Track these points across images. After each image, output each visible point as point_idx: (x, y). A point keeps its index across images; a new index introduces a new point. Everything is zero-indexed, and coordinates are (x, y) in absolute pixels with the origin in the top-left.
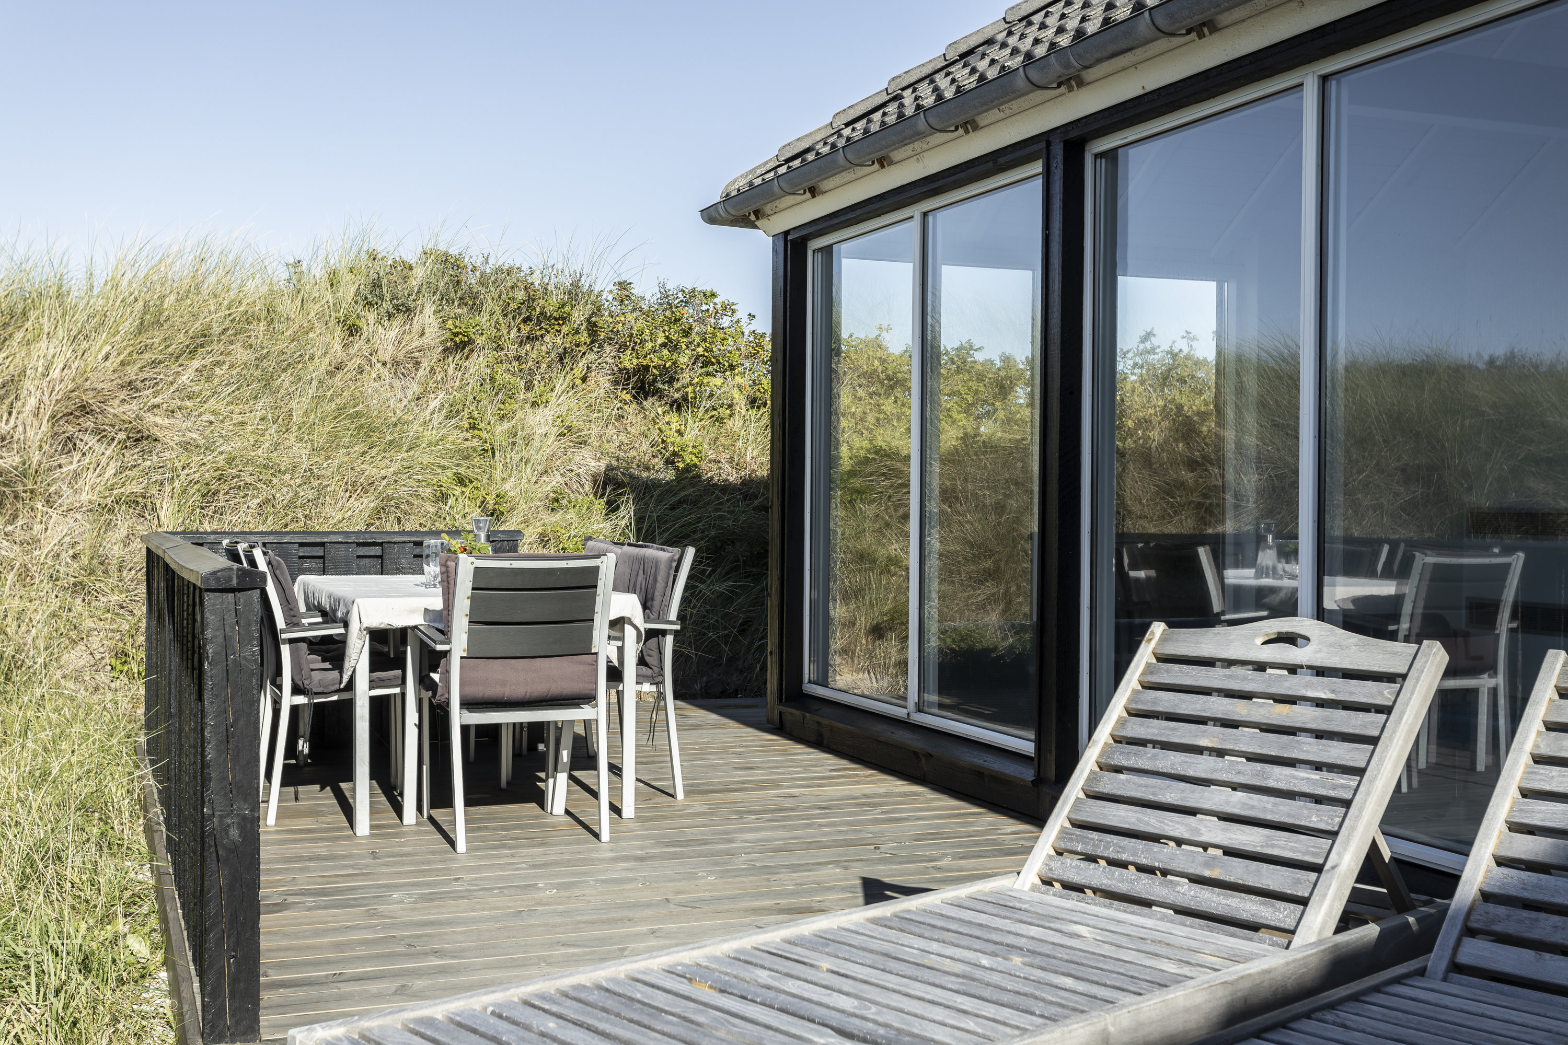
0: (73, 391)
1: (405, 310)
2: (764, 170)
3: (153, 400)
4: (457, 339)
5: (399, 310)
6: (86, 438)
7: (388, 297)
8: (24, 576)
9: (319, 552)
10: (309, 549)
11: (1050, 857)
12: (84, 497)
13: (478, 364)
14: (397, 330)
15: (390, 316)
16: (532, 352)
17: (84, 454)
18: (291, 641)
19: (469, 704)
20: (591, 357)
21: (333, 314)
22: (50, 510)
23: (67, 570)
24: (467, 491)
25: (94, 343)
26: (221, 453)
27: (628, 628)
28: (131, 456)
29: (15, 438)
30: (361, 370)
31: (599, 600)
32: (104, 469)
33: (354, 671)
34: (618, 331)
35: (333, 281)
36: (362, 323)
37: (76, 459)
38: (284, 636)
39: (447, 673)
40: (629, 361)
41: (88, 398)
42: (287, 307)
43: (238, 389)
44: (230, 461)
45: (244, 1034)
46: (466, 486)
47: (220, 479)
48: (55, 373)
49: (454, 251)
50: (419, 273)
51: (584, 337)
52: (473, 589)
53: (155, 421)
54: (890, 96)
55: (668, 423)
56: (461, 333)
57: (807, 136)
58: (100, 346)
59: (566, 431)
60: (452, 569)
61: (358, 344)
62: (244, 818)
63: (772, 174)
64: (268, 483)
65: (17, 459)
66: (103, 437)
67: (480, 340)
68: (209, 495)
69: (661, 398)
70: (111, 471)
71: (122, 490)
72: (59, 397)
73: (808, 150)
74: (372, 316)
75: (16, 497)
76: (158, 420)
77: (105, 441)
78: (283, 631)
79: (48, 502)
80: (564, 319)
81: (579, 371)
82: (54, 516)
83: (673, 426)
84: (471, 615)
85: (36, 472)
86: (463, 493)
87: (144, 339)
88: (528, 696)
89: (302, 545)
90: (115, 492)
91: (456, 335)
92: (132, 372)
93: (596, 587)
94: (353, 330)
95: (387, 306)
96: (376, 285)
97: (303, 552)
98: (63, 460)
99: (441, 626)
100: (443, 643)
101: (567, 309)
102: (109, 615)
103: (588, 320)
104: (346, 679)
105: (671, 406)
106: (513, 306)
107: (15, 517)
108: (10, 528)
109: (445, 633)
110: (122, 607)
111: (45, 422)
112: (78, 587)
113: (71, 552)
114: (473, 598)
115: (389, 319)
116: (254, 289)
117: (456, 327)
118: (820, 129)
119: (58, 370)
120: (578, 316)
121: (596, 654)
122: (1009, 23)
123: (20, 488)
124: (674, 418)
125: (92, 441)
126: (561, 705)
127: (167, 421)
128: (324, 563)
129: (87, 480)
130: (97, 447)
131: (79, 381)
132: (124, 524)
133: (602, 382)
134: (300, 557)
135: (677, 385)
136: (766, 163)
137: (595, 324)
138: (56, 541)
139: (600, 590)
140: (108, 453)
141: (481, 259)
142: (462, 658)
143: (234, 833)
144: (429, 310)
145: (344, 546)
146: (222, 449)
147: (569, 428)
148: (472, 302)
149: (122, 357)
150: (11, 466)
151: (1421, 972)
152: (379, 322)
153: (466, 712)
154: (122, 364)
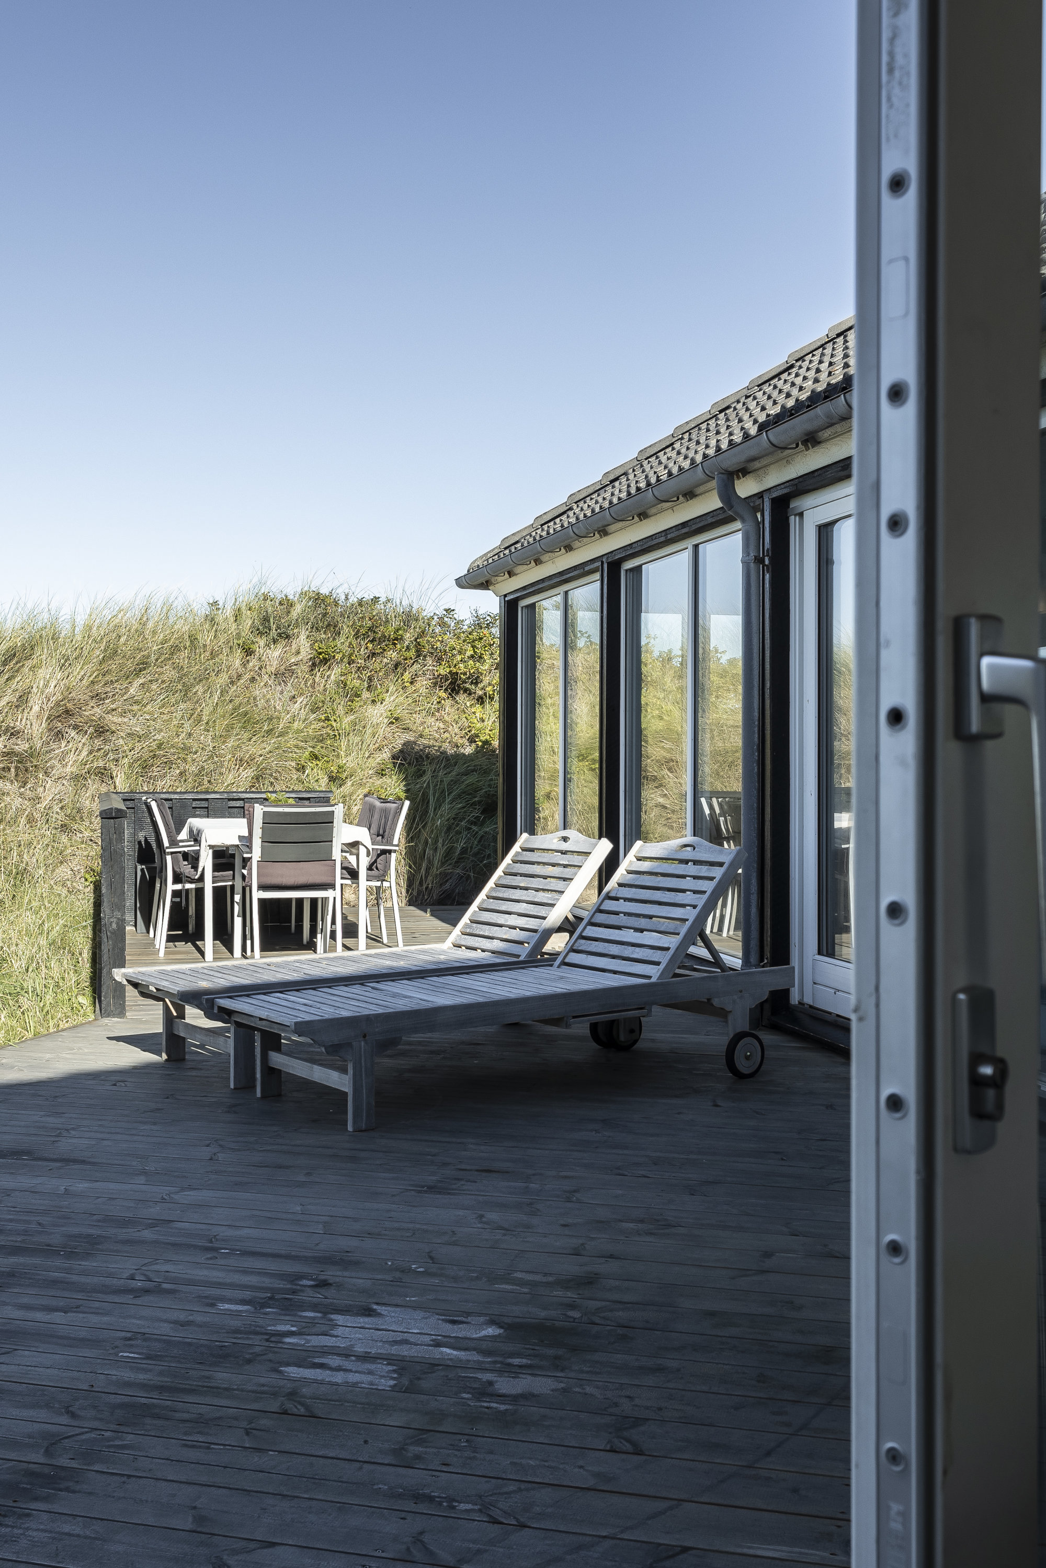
0: (62, 701)
1: (285, 636)
2: (492, 554)
3: (112, 706)
4: (321, 656)
5: (281, 636)
6: (69, 731)
7: (274, 627)
8: (31, 820)
9: (204, 804)
10: (199, 802)
11: (458, 936)
12: (68, 769)
13: (335, 673)
14: (280, 650)
15: (275, 641)
16: (375, 664)
17: (68, 742)
18: (172, 853)
19: (262, 887)
20: (416, 666)
21: (235, 641)
22: (47, 779)
23: (57, 816)
24: (320, 764)
25: (75, 669)
26: (154, 740)
27: (361, 847)
28: (98, 742)
29: (26, 732)
30: (253, 680)
31: (335, 830)
32: (80, 751)
33: (204, 869)
34: (437, 648)
35: (237, 616)
36: (253, 647)
37: (63, 745)
38: (167, 850)
39: (250, 870)
40: (443, 671)
41: (70, 706)
42: (206, 638)
43: (167, 697)
44: (159, 747)
45: (119, 1014)
46: (319, 760)
47: (154, 758)
48: (50, 690)
49: (324, 591)
50: (297, 610)
51: (412, 653)
52: (263, 823)
53: (113, 720)
54: (568, 507)
55: (474, 713)
56: (323, 652)
57: (518, 532)
58: (77, 671)
59: (394, 721)
60: (252, 812)
61: (253, 663)
62: (118, 919)
63: (497, 556)
64: (185, 760)
65: (27, 745)
66: (80, 731)
67: (338, 656)
68: (145, 767)
69: (470, 694)
70: (85, 753)
71: (92, 765)
72: (52, 705)
73: (517, 542)
74: (262, 642)
75: (26, 770)
76: (115, 719)
77: (82, 733)
78: (167, 848)
79: (46, 773)
80: (399, 639)
81: (407, 676)
82: (49, 781)
83: (477, 715)
84: (262, 838)
85: (39, 754)
86: (317, 765)
87: (105, 667)
88: (296, 883)
89: (194, 800)
90: (87, 766)
91: (320, 653)
92: (98, 688)
93: (332, 822)
94: (249, 652)
95: (274, 633)
96: (266, 619)
97: (195, 804)
98: (53, 746)
99: (248, 844)
100: (247, 853)
101: (400, 632)
102: (83, 846)
103: (416, 640)
104: (199, 873)
105: (478, 700)
106: (363, 631)
107: (25, 783)
108: (23, 790)
109: (250, 848)
110: (91, 840)
111: (44, 721)
112: (64, 827)
113: (60, 805)
114: (263, 828)
115: (274, 644)
116: (183, 628)
117: (320, 648)
118: (526, 528)
119: (52, 687)
120: (408, 637)
121: (335, 860)
122: (639, 461)
123: (29, 764)
124: (478, 708)
125: (73, 733)
126: (316, 889)
127: (120, 719)
128: (208, 811)
129: (70, 758)
130: (76, 737)
131: (66, 694)
132: (94, 786)
133: (423, 684)
134: (193, 808)
135: (481, 685)
136: (494, 549)
137: (419, 644)
138: (51, 798)
139: (335, 824)
140: (83, 741)
141: (343, 597)
142: (258, 861)
143: (114, 926)
144: (303, 637)
145: (220, 801)
146: (155, 738)
147: (397, 719)
148: (333, 628)
149: (91, 679)
150: (24, 750)
151: (551, 965)
152: (267, 645)
153: (262, 891)
154: (93, 682)
